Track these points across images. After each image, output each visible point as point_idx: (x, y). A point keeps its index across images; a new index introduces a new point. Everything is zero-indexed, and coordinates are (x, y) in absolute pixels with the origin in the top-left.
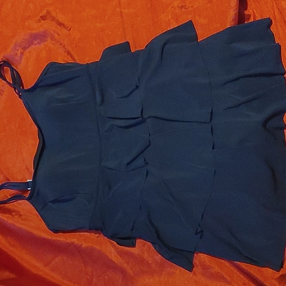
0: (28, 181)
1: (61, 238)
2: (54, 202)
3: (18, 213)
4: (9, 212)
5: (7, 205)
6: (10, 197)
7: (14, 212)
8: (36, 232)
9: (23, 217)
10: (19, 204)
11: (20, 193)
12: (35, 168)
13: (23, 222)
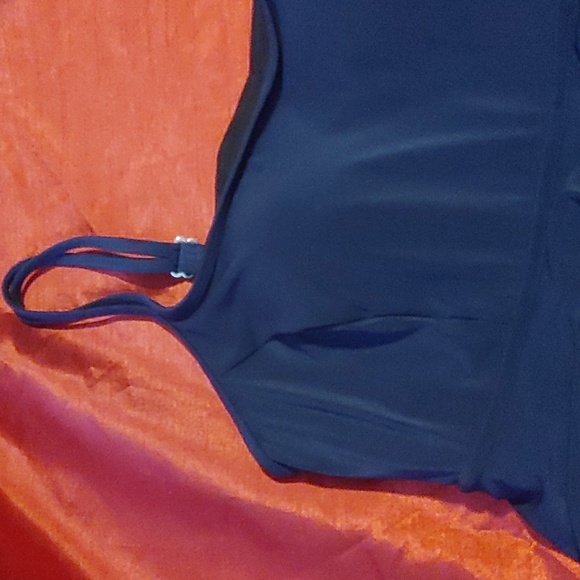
0: (178, 239)
1: (305, 504)
2: (297, 340)
3: (112, 371)
4: (77, 361)
5: (68, 335)
6: (84, 302)
7: (99, 363)
8: (189, 465)
9: (136, 391)
10: (121, 335)
11: (133, 287)
12: (226, 189)
13: (133, 413)
